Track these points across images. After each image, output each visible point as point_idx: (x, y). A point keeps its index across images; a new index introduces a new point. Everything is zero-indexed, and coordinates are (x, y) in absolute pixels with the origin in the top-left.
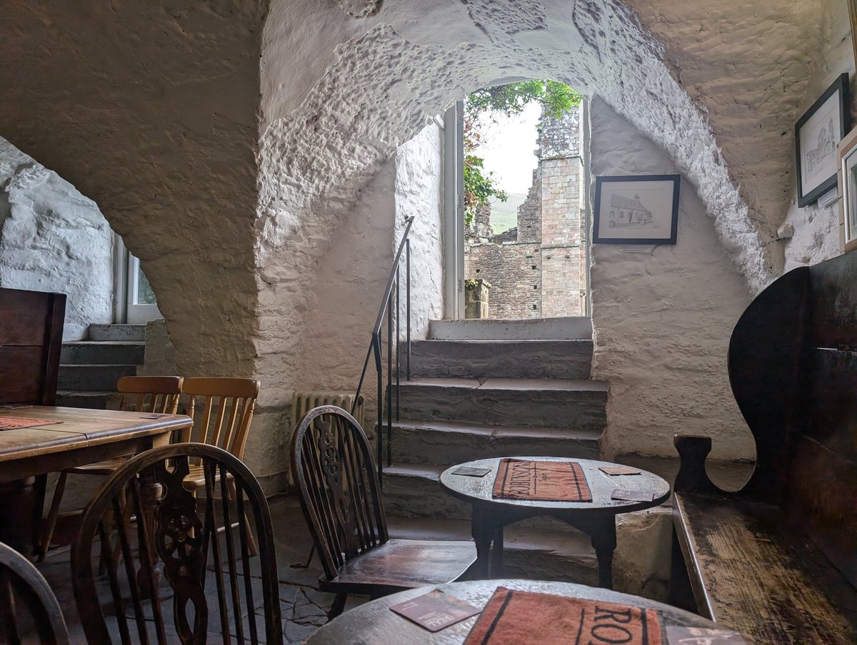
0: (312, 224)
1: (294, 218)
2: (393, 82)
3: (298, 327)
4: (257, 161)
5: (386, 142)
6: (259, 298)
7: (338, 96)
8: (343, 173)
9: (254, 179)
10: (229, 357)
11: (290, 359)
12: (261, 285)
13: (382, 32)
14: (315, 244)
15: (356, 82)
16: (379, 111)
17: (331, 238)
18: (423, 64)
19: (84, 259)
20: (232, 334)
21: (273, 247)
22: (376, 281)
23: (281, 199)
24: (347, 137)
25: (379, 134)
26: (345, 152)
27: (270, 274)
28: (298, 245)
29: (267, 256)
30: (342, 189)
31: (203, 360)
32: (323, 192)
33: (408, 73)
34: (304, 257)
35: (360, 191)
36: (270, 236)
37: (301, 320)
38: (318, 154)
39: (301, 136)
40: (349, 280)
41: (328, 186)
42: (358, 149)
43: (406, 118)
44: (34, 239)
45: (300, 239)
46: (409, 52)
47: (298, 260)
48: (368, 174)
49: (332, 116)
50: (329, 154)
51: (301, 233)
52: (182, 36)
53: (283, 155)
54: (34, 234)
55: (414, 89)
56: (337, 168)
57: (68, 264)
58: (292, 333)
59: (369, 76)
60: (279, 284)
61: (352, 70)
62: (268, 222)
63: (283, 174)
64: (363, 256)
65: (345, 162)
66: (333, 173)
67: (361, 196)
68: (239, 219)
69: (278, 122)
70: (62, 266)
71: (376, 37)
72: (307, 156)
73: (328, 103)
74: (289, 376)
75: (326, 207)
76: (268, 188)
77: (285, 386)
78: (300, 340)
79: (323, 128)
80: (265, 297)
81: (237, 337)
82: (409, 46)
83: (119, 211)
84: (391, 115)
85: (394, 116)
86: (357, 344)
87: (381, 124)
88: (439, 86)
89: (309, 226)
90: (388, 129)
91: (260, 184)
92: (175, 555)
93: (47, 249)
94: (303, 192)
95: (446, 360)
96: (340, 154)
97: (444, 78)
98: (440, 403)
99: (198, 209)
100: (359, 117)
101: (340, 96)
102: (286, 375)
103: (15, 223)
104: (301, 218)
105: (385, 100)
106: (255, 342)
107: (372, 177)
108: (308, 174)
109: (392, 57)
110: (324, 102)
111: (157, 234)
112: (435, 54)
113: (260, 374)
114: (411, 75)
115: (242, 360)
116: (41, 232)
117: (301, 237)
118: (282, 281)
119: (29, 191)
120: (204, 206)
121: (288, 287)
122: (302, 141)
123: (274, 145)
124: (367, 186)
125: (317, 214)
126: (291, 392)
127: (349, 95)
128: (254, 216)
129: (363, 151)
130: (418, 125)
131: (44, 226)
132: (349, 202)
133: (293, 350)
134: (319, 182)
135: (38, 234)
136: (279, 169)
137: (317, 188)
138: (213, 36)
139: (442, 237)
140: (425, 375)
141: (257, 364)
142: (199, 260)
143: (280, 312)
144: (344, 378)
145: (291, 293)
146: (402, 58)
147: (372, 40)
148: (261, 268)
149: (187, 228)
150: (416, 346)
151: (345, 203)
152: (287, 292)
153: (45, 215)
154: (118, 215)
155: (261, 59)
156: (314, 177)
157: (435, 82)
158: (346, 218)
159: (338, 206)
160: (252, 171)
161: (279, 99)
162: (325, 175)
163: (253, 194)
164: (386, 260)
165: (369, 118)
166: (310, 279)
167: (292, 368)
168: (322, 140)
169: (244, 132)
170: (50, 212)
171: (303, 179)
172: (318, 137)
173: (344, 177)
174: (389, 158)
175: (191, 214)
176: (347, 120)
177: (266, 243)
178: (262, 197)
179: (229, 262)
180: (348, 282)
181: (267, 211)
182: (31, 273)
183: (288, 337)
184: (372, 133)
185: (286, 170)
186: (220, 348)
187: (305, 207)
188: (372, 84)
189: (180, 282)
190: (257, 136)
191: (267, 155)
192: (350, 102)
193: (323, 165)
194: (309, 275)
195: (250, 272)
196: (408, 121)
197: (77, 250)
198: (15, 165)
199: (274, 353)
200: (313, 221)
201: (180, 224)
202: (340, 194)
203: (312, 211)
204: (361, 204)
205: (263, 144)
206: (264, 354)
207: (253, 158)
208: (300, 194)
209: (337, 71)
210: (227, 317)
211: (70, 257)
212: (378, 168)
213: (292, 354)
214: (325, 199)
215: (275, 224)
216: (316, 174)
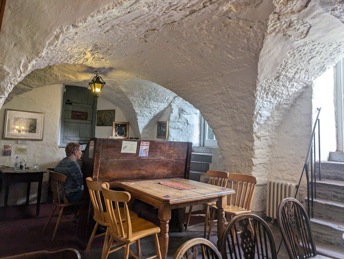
0: (275, 114)
1: (268, 113)
2: (312, 58)
3: (269, 154)
4: (255, 95)
5: (308, 80)
6: (254, 143)
7: (288, 68)
8: (289, 94)
9: (254, 102)
10: (243, 164)
11: (266, 166)
12: (255, 138)
13: (308, 43)
14: (276, 122)
15: (295, 61)
16: (305, 69)
17: (283, 119)
18: (326, 48)
19: (192, 125)
20: (244, 156)
21: (260, 125)
22: (303, 136)
23: (264, 107)
24: (291, 80)
25: (305, 77)
26: (290, 86)
27: (259, 134)
28: (270, 123)
29: (258, 128)
30: (288, 100)
31: (233, 165)
32: (280, 102)
33: (319, 53)
34: (272, 127)
35: (295, 99)
36: (259, 121)
37: (270, 151)
38: (278, 89)
39: (272, 84)
40: (291, 135)
41: (282, 100)
42: (295, 84)
43: (318, 69)
44: (178, 119)
45: (270, 121)
46: (320, 46)
47: (269, 128)
48: (299, 93)
49: (285, 75)
50: (283, 88)
51: (271, 118)
52: (231, 59)
53: (265, 92)
54: (178, 117)
55: (321, 58)
56: (286, 92)
57: (187, 127)
58: (266, 156)
59: (301, 58)
60: (262, 138)
61: (294, 58)
62: (259, 116)
63: (265, 98)
64: (297, 126)
65: (289, 90)
66: (285, 95)
67: (296, 101)
68: (248, 115)
69: (264, 81)
70: (185, 127)
71: (305, 45)
72: (274, 90)
73: (283, 71)
74: (265, 172)
75: (281, 107)
76: (259, 104)
77: (264, 176)
78: (270, 159)
79: (281, 80)
80: (257, 143)
81: (246, 157)
82: (320, 44)
83: (206, 113)
84: (311, 70)
85: (312, 70)
86: (294, 162)
87: (306, 74)
88: (334, 54)
89: (274, 115)
90: (309, 75)
91: (256, 103)
92: (246, 250)
93: (181, 122)
94: (272, 103)
95: (339, 172)
96: (287, 88)
97: (337, 51)
98: (337, 193)
99: (233, 112)
100: (296, 73)
101: (289, 68)
102: (264, 172)
103: (173, 114)
104: (271, 113)
105: (308, 65)
106: (253, 159)
107: (301, 94)
108: (274, 97)
109: (312, 50)
110: (282, 71)
111: (218, 120)
112: (332, 44)
113: (255, 172)
114: (320, 54)
115: (248, 166)
116: (180, 117)
117: (271, 120)
118: (263, 136)
119: (177, 104)
120: (235, 111)
121: (265, 139)
122: (272, 86)
123: (262, 89)
124: (299, 97)
125: (277, 110)
126: (266, 179)
127: (292, 66)
128: (253, 114)
129: (297, 85)
130: (323, 70)
131: (181, 115)
132: (291, 104)
133: (267, 162)
134: (279, 98)
135: (179, 117)
136: (263, 97)
137: (278, 101)
138: (242, 57)
139: (335, 113)
140: (328, 178)
141: (254, 168)
142: (233, 129)
143: (262, 148)
144: (289, 175)
145: (266, 141)
146: (316, 49)
147: (303, 46)
148: (255, 132)
149: (228, 118)
150: (323, 165)
151: (289, 105)
152: (265, 141)
153: (181, 111)
154: (206, 114)
155: (259, 62)
156: (277, 97)
157: (332, 53)
158: (289, 110)
159: (286, 106)
160: (253, 99)
161: (264, 74)
162: (281, 96)
163: (253, 107)
164: (308, 127)
165: (300, 73)
166: (274, 135)
167: (267, 169)
168: (280, 84)
169: (251, 86)
170: (182, 110)
171: (272, 99)
172: (279, 83)
173: (289, 95)
174: (309, 85)
175: (230, 113)
176: (290, 75)
177: (258, 123)
178: (257, 107)
179: (243, 130)
180: (291, 136)
181: (258, 112)
182: (177, 130)
183: (265, 158)
184: (302, 77)
185: (266, 97)
186: (239, 160)
187: (273, 109)
188: (302, 60)
189: (226, 136)
190: (256, 87)
191: (259, 93)
192: (293, 68)
193: (280, 93)
194: (274, 133)
195: (252, 134)
196: (318, 70)
197: (189, 122)
198: (174, 96)
199: (260, 164)
200: (276, 113)
201: (226, 117)
202: (287, 102)
203: (275, 109)
204: (296, 104)
205: (258, 89)
206: (256, 164)
207: (254, 94)
208: (271, 104)
209: (288, 59)
210: (243, 150)
211: (188, 124)
212: (304, 90)
213: (267, 164)
214: (281, 105)
215: (261, 116)
216: (277, 96)
